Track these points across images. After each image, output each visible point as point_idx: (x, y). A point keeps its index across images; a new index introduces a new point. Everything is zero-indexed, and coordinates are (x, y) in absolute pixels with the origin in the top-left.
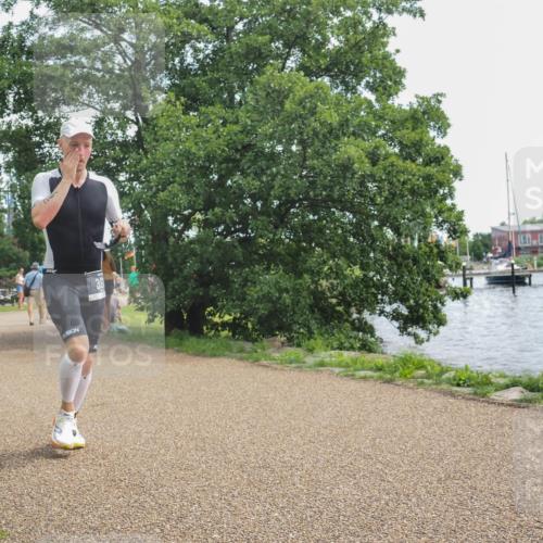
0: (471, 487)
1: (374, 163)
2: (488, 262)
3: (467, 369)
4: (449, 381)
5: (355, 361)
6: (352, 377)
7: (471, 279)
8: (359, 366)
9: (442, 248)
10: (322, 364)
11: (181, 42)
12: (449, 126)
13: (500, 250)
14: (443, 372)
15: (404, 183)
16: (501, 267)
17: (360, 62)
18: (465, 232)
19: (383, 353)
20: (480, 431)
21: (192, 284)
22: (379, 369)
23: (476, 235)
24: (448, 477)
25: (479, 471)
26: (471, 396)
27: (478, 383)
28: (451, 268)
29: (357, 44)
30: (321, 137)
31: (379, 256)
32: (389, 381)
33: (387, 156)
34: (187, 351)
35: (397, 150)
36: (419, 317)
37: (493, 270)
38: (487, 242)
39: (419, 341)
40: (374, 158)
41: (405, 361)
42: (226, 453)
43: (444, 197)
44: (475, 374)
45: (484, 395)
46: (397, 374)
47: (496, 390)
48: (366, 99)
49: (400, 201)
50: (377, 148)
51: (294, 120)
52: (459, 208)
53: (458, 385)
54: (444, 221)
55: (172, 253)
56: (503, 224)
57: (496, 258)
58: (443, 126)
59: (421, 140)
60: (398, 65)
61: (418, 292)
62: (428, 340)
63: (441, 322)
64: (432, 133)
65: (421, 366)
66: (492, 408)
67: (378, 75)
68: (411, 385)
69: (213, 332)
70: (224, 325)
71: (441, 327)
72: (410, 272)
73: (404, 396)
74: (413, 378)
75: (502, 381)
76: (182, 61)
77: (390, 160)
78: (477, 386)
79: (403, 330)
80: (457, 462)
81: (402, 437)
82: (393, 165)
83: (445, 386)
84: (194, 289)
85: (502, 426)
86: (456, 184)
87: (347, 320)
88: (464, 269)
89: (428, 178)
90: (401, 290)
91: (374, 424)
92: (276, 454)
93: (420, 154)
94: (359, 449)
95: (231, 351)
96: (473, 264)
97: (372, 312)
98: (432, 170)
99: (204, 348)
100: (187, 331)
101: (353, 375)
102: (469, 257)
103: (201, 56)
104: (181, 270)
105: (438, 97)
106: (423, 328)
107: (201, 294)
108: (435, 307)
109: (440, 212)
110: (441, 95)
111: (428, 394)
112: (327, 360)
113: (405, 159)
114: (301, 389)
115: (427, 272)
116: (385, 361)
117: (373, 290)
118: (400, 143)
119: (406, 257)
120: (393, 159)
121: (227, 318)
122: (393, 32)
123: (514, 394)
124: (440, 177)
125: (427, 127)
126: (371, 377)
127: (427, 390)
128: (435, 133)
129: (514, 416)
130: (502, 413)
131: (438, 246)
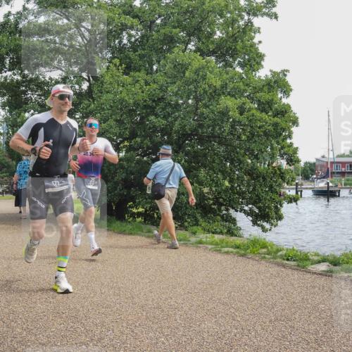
0: (291, 327)
1: (241, 114)
2: (312, 181)
4: (281, 257)
5: (222, 241)
6: (219, 251)
7: (301, 191)
8: (224, 244)
9: (283, 171)
10: (200, 242)
11: (120, 29)
12: (291, 90)
14: (278, 250)
15: (260, 128)
16: (321, 185)
17: (236, 48)
18: (298, 161)
19: (241, 237)
20: (299, 290)
21: (120, 186)
22: (238, 247)
23: (306, 163)
24: (276, 320)
25: (297, 316)
26: (296, 267)
27: (301, 259)
28: (287, 184)
29: (233, 35)
30: (208, 94)
32: (243, 255)
33: (250, 110)
34: (114, 231)
35: (256, 106)
36: (266, 214)
37: (316, 186)
38: (314, 168)
39: (264, 230)
40: (242, 110)
41: (255, 243)
42: (133, 298)
43: (285, 138)
44: (299, 253)
45: (304, 267)
46: (249, 251)
47: (312, 264)
48: (238, 72)
49: (257, 139)
50: (244, 104)
51: (191, 83)
52: (295, 146)
53: (288, 260)
54: (285, 154)
55: (107, 167)
56: (323, 157)
57: (318, 179)
58: (287, 90)
59: (272, 100)
60: (260, 51)
61: (265, 199)
62: (270, 230)
63: (280, 218)
64: (280, 95)
65: (264, 246)
66: (309, 275)
67: (247, 57)
68: (257, 258)
69: (131, 219)
70: (139, 214)
71: (279, 222)
72: (261, 185)
73: (252, 265)
74: (259, 254)
75: (316, 258)
76: (120, 42)
77: (251, 112)
78: (298, 260)
79: (255, 223)
80: (283, 310)
81: (248, 292)
82: (253, 115)
83: (279, 260)
84: (120, 190)
85: (314, 287)
86: (294, 129)
87: (219, 215)
88: (297, 184)
89: (276, 125)
90: (254, 197)
92: (166, 299)
93: (271, 109)
94: (220, 299)
95: (142, 231)
96: (303, 182)
97: (237, 211)
98: (278, 119)
99: (124, 229)
100: (115, 217)
101: (220, 250)
102: (300, 177)
103: (133, 39)
104: (113, 178)
105: (284, 72)
106: (267, 222)
107: (125, 193)
108: (276, 207)
109: (283, 148)
110: (287, 71)
111: (267, 265)
112: (204, 240)
113: (263, 110)
114: (185, 258)
115: (271, 187)
116: (241, 242)
117: (237, 196)
118: (259, 102)
119: (258, 176)
120: (254, 111)
121: (141, 210)
122: (258, 30)
123: (323, 267)
124: (283, 125)
125: (277, 91)
126: (232, 252)
127: (267, 262)
128: (282, 95)
129: (322, 281)
130: (314, 279)
131: (280, 169)
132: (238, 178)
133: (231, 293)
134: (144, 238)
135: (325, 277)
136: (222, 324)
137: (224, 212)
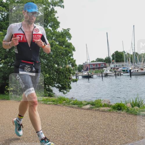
0: (77, 132)
1: (52, 47)
2: (82, 72)
3: (76, 100)
4: (72, 104)
5: (47, 99)
6: (46, 104)
7: (78, 77)
8: (48, 101)
9: (70, 69)
12: (71, 37)
13: (85, 69)
14: (70, 101)
15: (60, 52)
16: (85, 73)
17: (48, 19)
18: (76, 65)
20: (79, 116)
21: (1, 79)
22: (54, 101)
23: (79, 65)
24: (71, 129)
25: (79, 127)
26: (78, 107)
27: (79, 104)
28: (72, 74)
29: (46, 14)
31: (53, 72)
32: (56, 105)
33: (55, 45)
35: (58, 43)
36: (64, 88)
37: (83, 74)
38: (82, 67)
39: (64, 93)
40: (52, 45)
41: (61, 99)
43: (70, 56)
44: (78, 102)
45: (81, 107)
46: (58, 102)
47: (84, 106)
48: (49, 29)
49: (59, 56)
50: (52, 42)
52: (74, 59)
53: (74, 105)
54: (70, 62)
56: (86, 62)
57: (84, 71)
58: (70, 37)
59: (64, 41)
60: (58, 21)
61: (63, 82)
62: (67, 93)
63: (70, 88)
64: (67, 39)
65: (65, 100)
66: (83, 110)
68: (62, 105)
69: (7, 93)
73: (60, 108)
74: (62, 103)
75: (85, 103)
78: (78, 105)
79: (60, 91)
80: (73, 125)
81: (59, 119)
82: (57, 47)
83: (70, 105)
84: (2, 81)
85: (85, 115)
86: (73, 52)
87: (45, 88)
88: (76, 74)
89: (66, 51)
91: (52, 117)
93: (64, 45)
94: (47, 124)
96: (78, 73)
97: (52, 87)
98: (67, 48)
99: (4, 98)
101: (46, 103)
102: (77, 71)
103: (3, 16)
105: (68, 29)
106: (65, 90)
107: (4, 82)
108: (68, 84)
109: (69, 60)
110: (69, 29)
111: (66, 108)
112: (40, 99)
113: (60, 46)
115: (66, 76)
116: (55, 99)
117: (52, 80)
118: (59, 41)
119: (60, 72)
120: (57, 45)
122: (56, 12)
123: (88, 106)
124: (69, 51)
125: (66, 37)
126: (51, 104)
127: (66, 106)
128: (68, 39)
129: (88, 112)
130: (85, 112)
131: (69, 69)
132: (52, 73)
133: (52, 120)
134: (13, 101)
135: (89, 111)
136: (49, 134)
137: (47, 87)
